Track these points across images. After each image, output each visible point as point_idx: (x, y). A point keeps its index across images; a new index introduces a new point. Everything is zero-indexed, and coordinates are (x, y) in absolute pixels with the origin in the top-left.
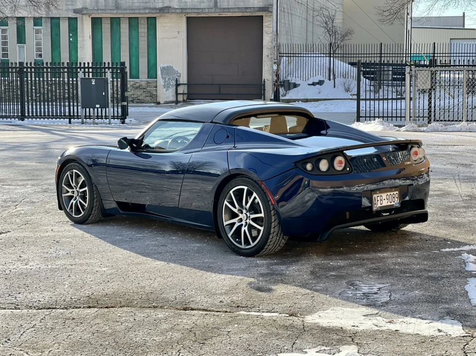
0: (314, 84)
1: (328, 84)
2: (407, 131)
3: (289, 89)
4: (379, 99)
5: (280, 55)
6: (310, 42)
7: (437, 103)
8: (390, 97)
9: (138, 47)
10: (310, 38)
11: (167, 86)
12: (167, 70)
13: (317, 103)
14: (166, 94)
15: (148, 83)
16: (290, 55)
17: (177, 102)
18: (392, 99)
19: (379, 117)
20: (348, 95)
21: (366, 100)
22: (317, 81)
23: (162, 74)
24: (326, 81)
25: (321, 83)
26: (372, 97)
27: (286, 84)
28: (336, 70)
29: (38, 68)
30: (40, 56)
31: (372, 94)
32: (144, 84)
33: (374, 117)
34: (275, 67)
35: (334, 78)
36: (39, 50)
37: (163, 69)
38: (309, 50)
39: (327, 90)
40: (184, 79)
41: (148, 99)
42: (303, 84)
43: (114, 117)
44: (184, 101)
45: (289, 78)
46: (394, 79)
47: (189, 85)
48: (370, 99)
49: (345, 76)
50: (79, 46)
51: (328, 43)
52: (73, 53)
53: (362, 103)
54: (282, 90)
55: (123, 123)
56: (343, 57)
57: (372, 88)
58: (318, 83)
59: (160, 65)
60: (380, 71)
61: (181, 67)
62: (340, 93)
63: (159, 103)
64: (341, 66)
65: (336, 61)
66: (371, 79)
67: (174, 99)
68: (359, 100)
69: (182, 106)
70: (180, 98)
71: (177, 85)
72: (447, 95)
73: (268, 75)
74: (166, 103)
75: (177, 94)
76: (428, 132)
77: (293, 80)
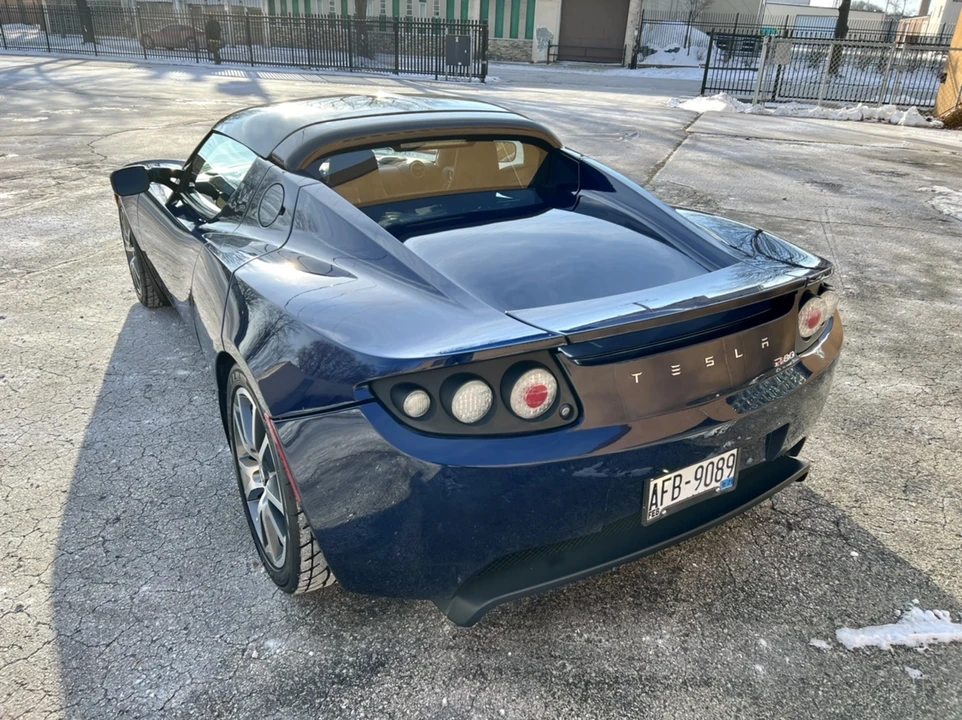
0: (670, 51)
1: (684, 52)
2: (752, 113)
3: (647, 55)
4: (727, 69)
5: (643, 22)
6: (674, 10)
7: (785, 77)
8: (739, 67)
9: (519, 8)
10: (674, 7)
11: (540, 47)
12: (543, 32)
13: (669, 70)
14: (539, 54)
15: (525, 43)
16: (652, 22)
17: (548, 62)
18: (741, 69)
19: (724, 89)
20: (697, 63)
21: (714, 68)
22: (673, 48)
23: (537, 35)
24: (682, 48)
25: (676, 50)
26: (721, 66)
27: (645, 50)
28: (692, 38)
29: (436, 25)
30: (437, 14)
31: (721, 63)
32: (521, 43)
33: (719, 89)
34: (636, 33)
35: (689, 46)
36: (437, 8)
37: (539, 30)
38: (672, 18)
39: (681, 58)
40: (555, 41)
41: (524, 58)
42: (660, 51)
43: (474, 76)
44: (554, 61)
45: (648, 44)
46: (743, 50)
47: (560, 46)
48: (718, 68)
49: (699, 44)
50: (469, 5)
51: (689, 11)
52: (464, 12)
53: (710, 72)
54: (640, 56)
55: (483, 81)
56: (702, 27)
57: (722, 57)
58: (673, 51)
59: (536, 26)
60: (733, 41)
61: (554, 30)
62: (692, 61)
63: (532, 62)
64: (698, 35)
65: (694, 29)
66: (723, 48)
67: (545, 59)
68: (707, 67)
69: (551, 67)
70: (551, 58)
71: (550, 46)
72: (792, 69)
73: (629, 42)
74: (539, 62)
75: (549, 54)
76: (776, 116)
77: (652, 46)
